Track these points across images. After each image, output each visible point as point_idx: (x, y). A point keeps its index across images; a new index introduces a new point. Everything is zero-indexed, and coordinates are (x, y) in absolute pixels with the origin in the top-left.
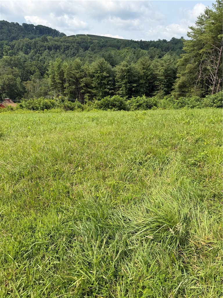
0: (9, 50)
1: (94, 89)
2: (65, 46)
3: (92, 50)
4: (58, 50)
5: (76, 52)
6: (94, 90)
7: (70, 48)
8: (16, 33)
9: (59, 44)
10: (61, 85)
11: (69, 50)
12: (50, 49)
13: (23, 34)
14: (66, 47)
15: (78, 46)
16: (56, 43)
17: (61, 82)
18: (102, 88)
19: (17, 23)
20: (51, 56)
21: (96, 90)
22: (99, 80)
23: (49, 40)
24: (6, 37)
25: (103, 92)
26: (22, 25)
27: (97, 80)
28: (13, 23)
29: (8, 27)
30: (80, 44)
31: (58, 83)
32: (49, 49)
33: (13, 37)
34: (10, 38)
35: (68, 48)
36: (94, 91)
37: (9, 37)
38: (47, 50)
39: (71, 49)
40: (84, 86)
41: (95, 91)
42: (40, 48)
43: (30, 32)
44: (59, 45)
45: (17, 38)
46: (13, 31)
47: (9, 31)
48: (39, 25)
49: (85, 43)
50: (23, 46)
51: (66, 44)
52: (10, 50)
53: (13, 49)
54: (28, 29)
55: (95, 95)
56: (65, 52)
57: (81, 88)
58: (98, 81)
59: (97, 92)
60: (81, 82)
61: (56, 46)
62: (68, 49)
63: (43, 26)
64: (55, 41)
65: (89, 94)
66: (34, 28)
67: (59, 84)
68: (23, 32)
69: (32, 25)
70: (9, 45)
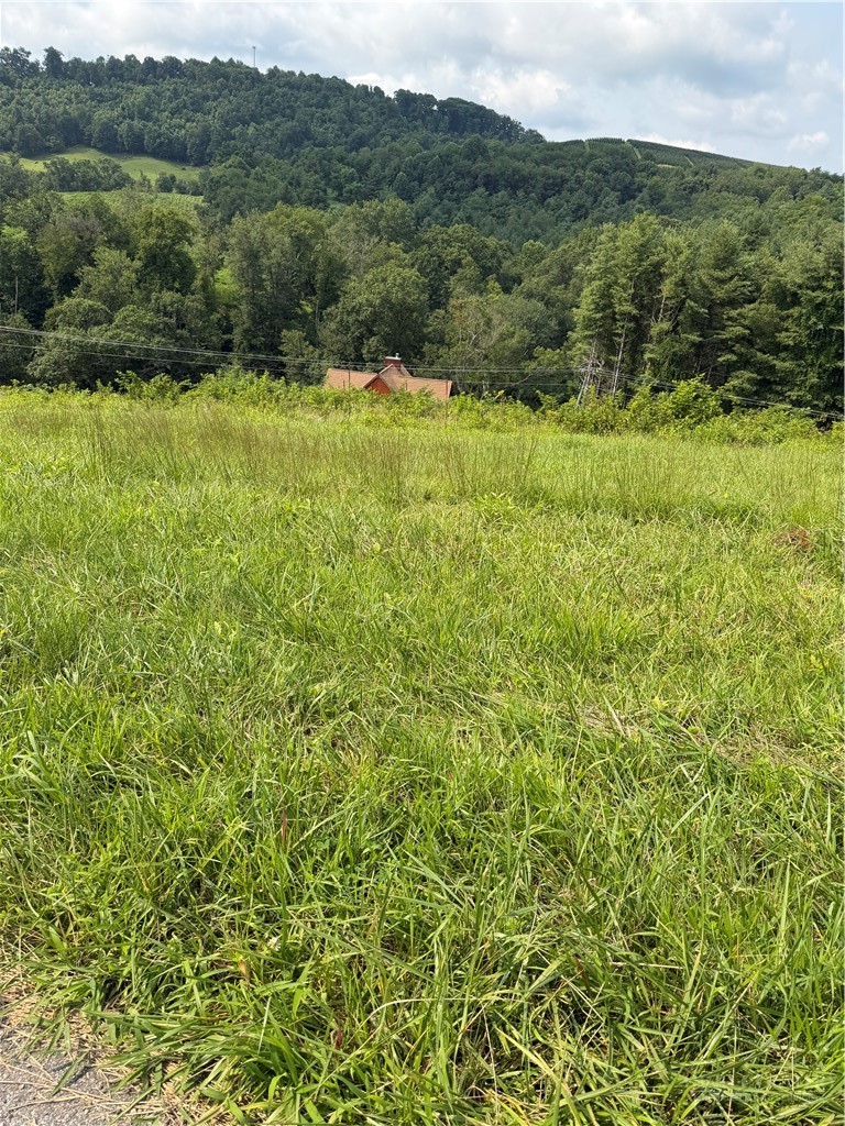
0: (351, 179)
1: (783, 355)
2: (548, 178)
3: (652, 202)
4: (521, 193)
5: (588, 204)
6: (784, 360)
7: (567, 186)
8: (369, 123)
9: (527, 168)
10: (632, 325)
11: (564, 193)
12: (491, 184)
13: (396, 127)
14: (551, 181)
15: (598, 181)
16: (518, 164)
17: (635, 312)
18: (827, 356)
19: (377, 88)
20: (494, 212)
21: (792, 359)
22: (819, 319)
23: (492, 153)
24: (337, 136)
25: (825, 371)
26: (392, 96)
27: (813, 319)
28: (365, 87)
29: (348, 101)
30: (606, 173)
31: (621, 314)
32: (486, 185)
33: (360, 138)
34: (350, 138)
35: (557, 186)
36: (783, 364)
37: (347, 135)
38: (481, 190)
39: (572, 191)
40: (740, 339)
41: (787, 364)
42: (458, 180)
43: (419, 122)
44: (525, 172)
45: (373, 140)
46: (362, 114)
47: (350, 116)
48: (451, 99)
49: (625, 170)
50: (397, 170)
51: (551, 169)
52: (353, 179)
53: (361, 180)
54: (414, 111)
55: (783, 382)
56: (548, 200)
57: (725, 346)
58: (815, 323)
59: (797, 370)
60: (729, 319)
61: (517, 177)
62: (559, 192)
63: (466, 103)
64: (514, 156)
65: (754, 375)
66: (435, 108)
67: (624, 320)
68: (394, 121)
69: (429, 96)
70: (348, 164)
